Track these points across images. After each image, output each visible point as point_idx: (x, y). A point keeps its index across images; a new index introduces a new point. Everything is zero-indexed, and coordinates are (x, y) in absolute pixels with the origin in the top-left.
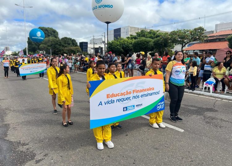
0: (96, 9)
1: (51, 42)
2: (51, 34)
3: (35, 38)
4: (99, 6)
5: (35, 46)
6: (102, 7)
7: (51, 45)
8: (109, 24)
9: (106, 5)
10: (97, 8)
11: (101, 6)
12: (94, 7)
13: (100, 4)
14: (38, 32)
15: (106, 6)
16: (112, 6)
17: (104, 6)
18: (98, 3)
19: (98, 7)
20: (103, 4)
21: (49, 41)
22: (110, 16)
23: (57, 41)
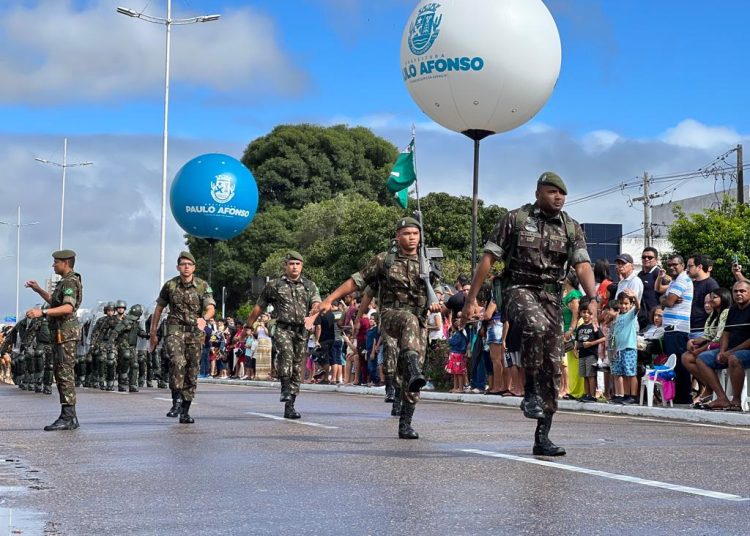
0: (412, 78)
1: (338, 232)
2: (355, 174)
3: (203, 209)
4: (423, 64)
5: (234, 265)
6: (434, 70)
7: (333, 258)
8: (481, 142)
9: (449, 60)
10: (414, 75)
11: (429, 63)
12: (405, 69)
13: (425, 58)
14: (219, 178)
15: (451, 64)
16: (477, 64)
17: (441, 65)
18: (418, 53)
19: (418, 71)
20: (439, 58)
21: (328, 222)
22: (476, 104)
23: (375, 226)
